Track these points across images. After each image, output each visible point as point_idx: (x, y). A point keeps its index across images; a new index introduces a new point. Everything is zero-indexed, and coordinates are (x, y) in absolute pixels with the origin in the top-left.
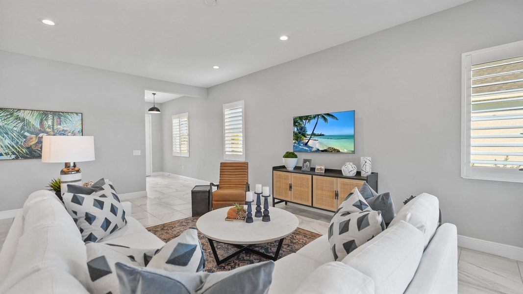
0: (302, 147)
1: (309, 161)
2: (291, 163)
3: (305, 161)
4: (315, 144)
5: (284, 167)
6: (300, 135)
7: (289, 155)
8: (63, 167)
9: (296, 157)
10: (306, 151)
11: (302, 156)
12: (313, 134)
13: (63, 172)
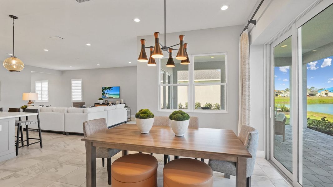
0: (104, 97)
1: (107, 101)
2: (101, 102)
3: (106, 101)
4: (107, 96)
5: (99, 103)
6: (104, 94)
7: (100, 99)
8: (29, 102)
9: (103, 100)
10: (105, 98)
11: (105, 100)
12: (107, 94)
13: (28, 103)
